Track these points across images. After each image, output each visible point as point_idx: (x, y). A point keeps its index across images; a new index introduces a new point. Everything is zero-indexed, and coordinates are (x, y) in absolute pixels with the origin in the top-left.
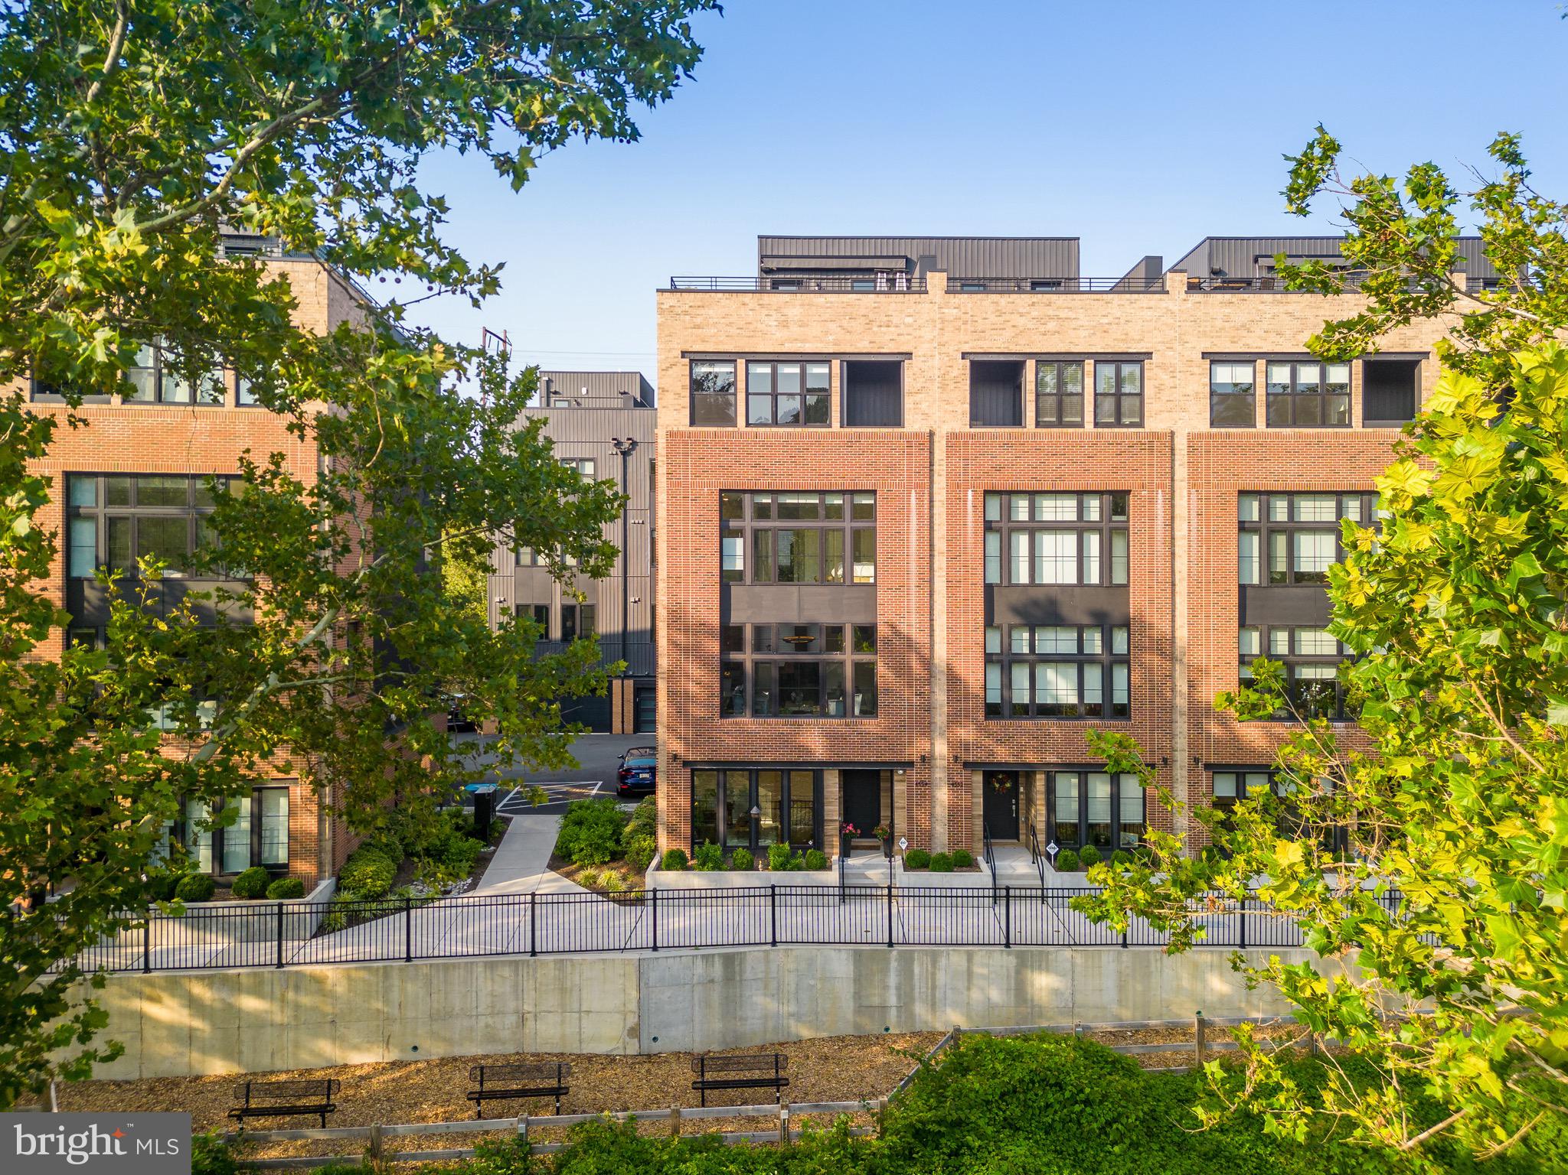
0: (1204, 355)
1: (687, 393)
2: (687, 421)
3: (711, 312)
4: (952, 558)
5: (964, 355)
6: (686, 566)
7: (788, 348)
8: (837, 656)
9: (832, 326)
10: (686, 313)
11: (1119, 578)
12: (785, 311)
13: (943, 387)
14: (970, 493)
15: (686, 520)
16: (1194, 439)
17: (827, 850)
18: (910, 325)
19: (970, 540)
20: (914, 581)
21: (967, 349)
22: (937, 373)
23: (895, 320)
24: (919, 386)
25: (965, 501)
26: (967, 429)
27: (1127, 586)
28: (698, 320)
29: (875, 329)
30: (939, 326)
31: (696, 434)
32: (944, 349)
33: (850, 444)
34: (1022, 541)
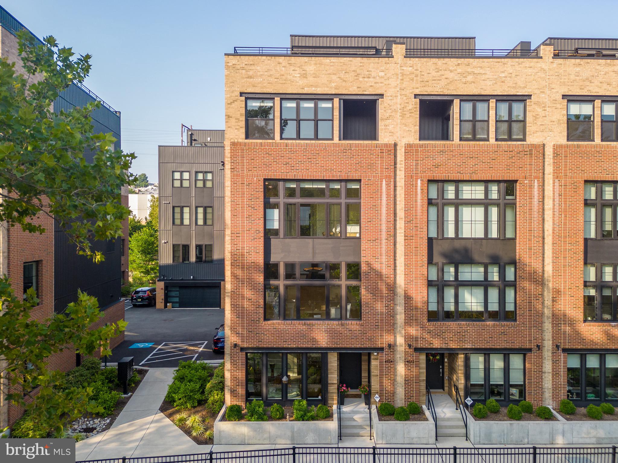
0: (564, 96)
1: (243, 118)
2: (244, 136)
3: (258, 68)
4: (408, 222)
5: (416, 96)
6: (243, 227)
7: (306, 90)
8: (336, 282)
9: (334, 77)
10: (243, 68)
11: (509, 234)
12: (305, 68)
13: (403, 116)
14: (419, 181)
15: (243, 197)
16: (557, 149)
17: (329, 402)
18: (382, 77)
19: (419, 211)
20: (384, 235)
21: (417, 92)
22: (399, 106)
23: (373, 74)
24: (388, 115)
25: (416, 186)
26: (417, 142)
27: (514, 239)
28: (251, 73)
29: (361, 79)
30: (400, 78)
31: (249, 144)
32: (403, 92)
33: (345, 151)
34: (450, 212)
